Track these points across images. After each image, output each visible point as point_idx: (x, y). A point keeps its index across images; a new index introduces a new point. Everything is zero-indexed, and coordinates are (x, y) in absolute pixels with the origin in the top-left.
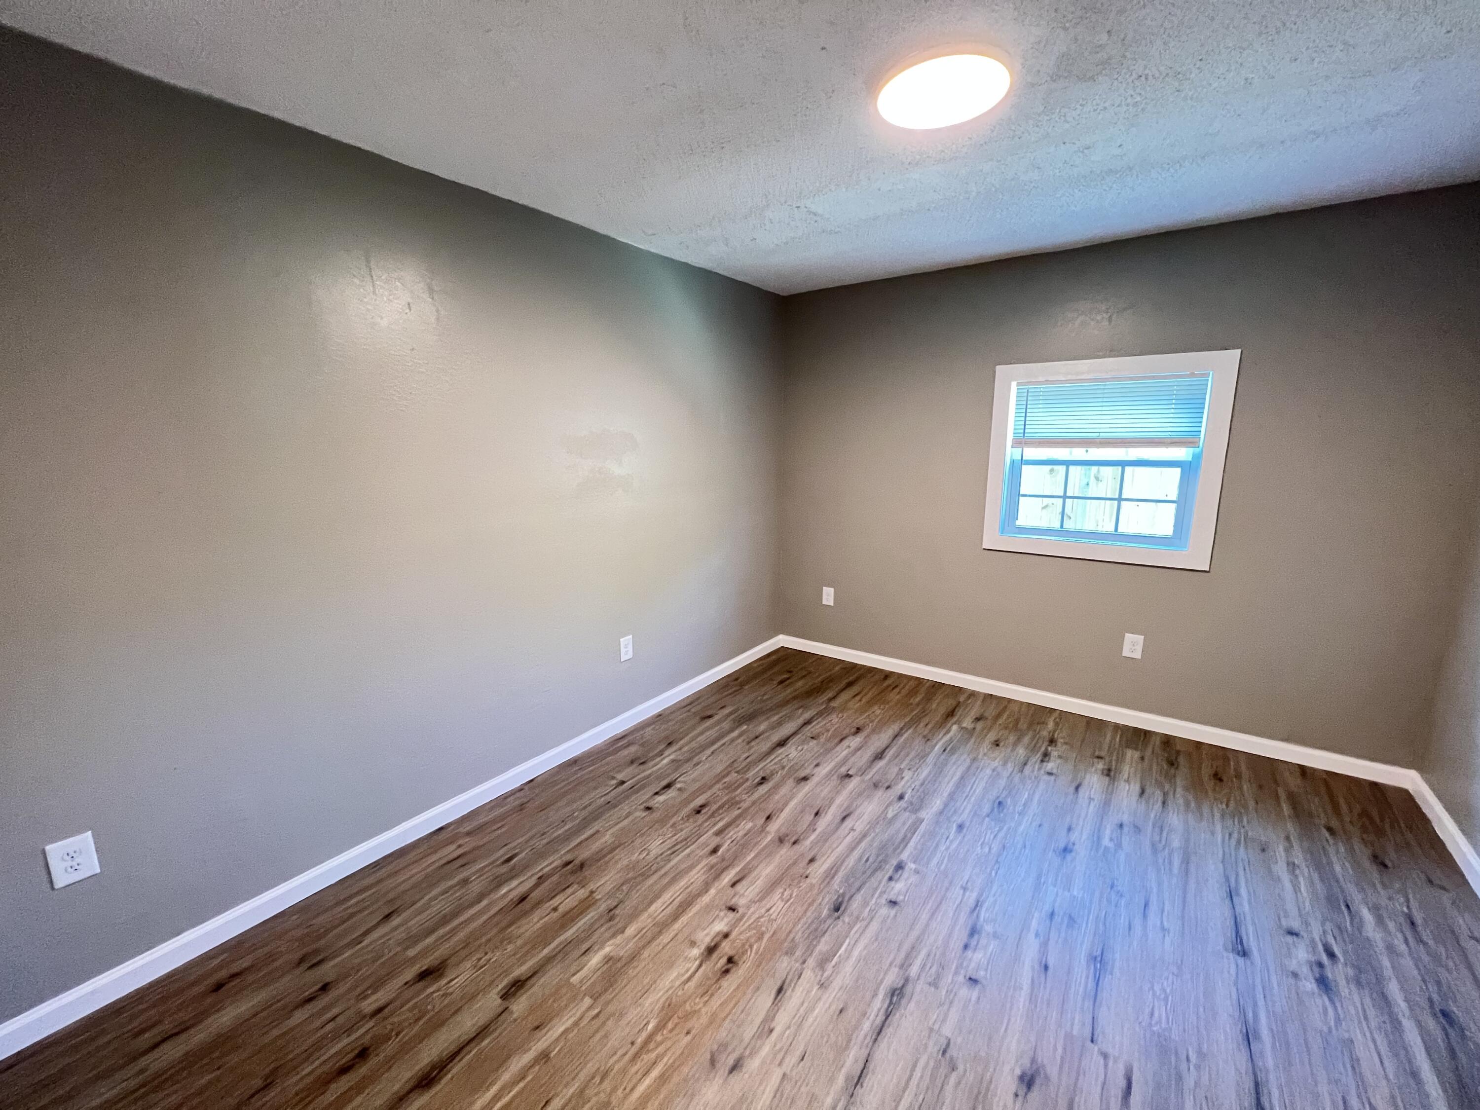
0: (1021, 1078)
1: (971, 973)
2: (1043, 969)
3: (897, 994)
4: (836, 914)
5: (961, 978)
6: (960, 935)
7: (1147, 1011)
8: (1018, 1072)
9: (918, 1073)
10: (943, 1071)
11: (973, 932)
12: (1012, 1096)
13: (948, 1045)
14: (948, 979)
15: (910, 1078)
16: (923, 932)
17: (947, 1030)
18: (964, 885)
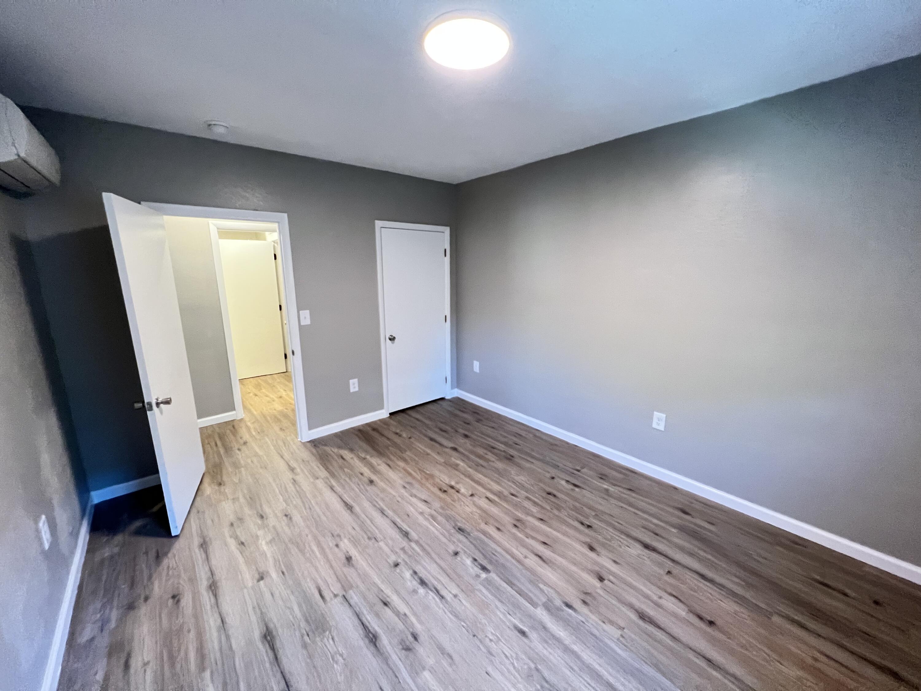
0: (351, 558)
1: (400, 566)
2: (386, 602)
3: (406, 534)
4: (457, 528)
5: (400, 561)
6: (423, 573)
7: (336, 639)
8: (353, 558)
9: (374, 528)
10: (370, 535)
11: (423, 583)
12: (348, 550)
13: (377, 541)
14: (403, 555)
15: (374, 526)
16: (432, 558)
17: (382, 544)
18: (458, 597)
